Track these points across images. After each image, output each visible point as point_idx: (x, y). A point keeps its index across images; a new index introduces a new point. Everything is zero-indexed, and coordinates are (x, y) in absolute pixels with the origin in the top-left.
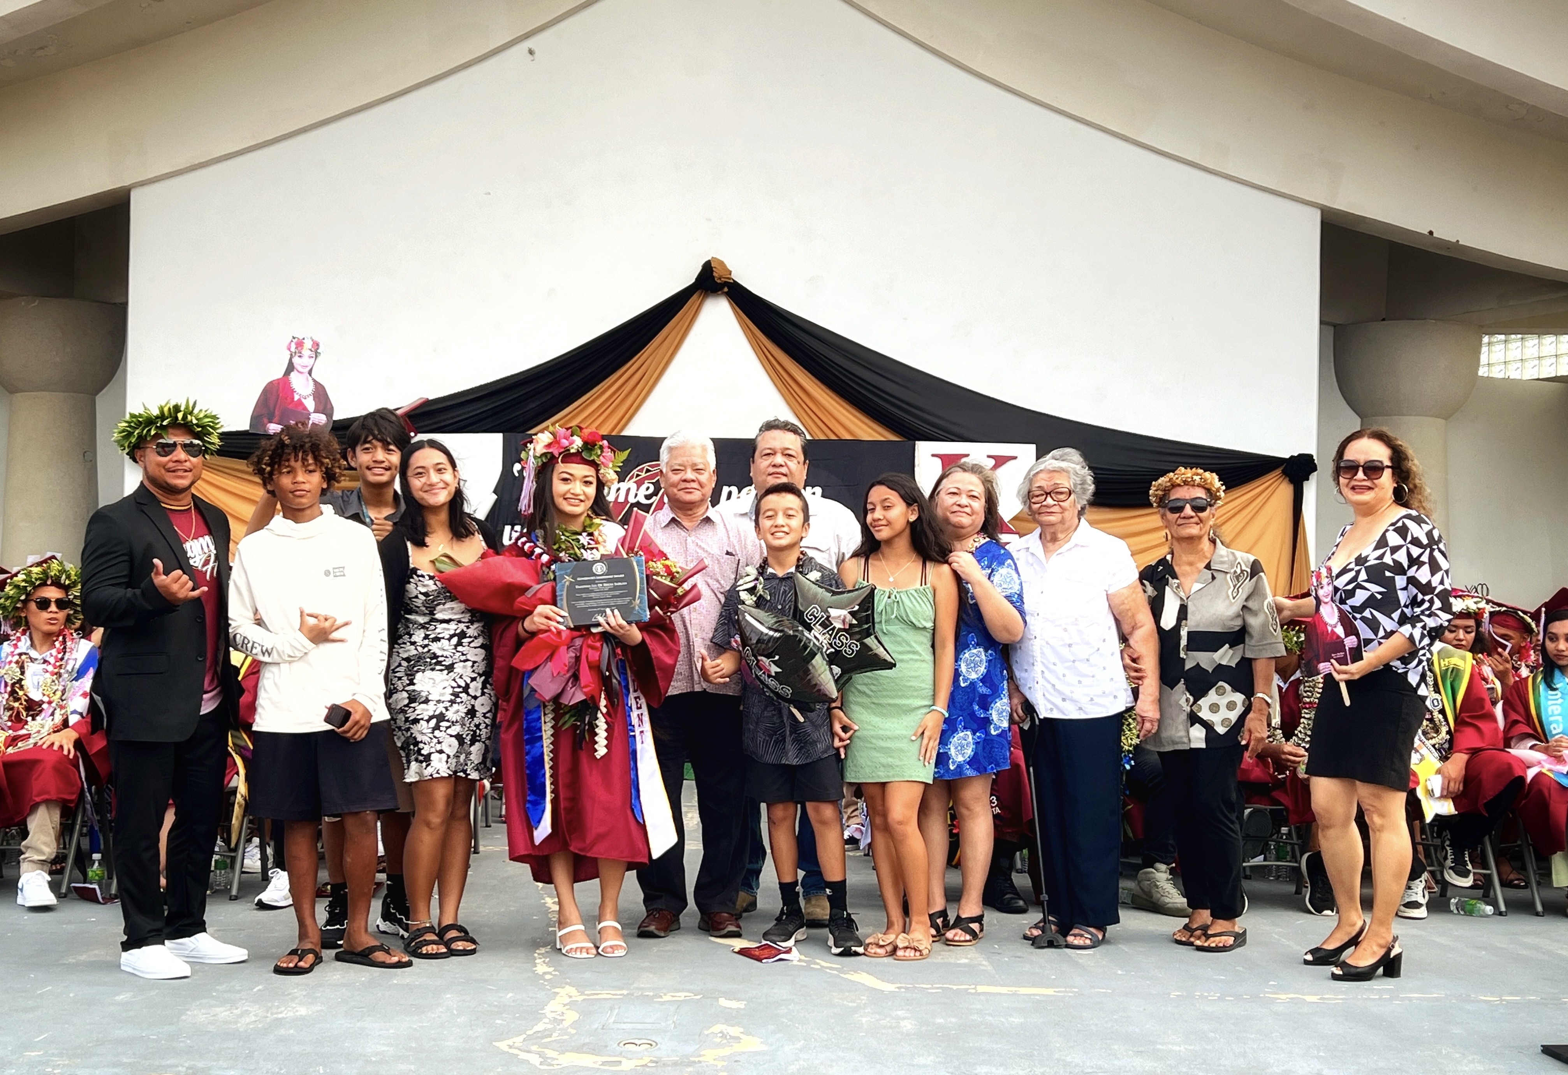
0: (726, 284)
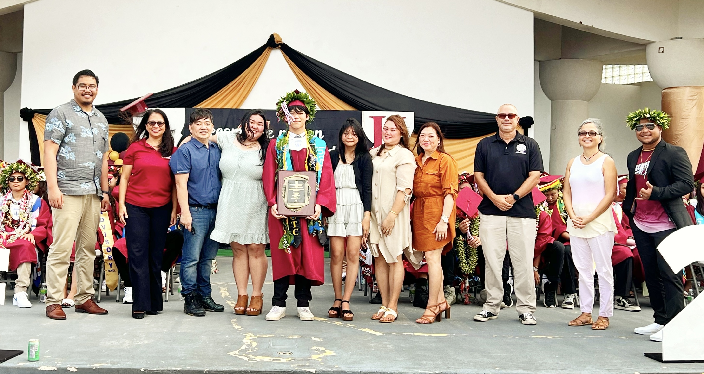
0: (280, 44)
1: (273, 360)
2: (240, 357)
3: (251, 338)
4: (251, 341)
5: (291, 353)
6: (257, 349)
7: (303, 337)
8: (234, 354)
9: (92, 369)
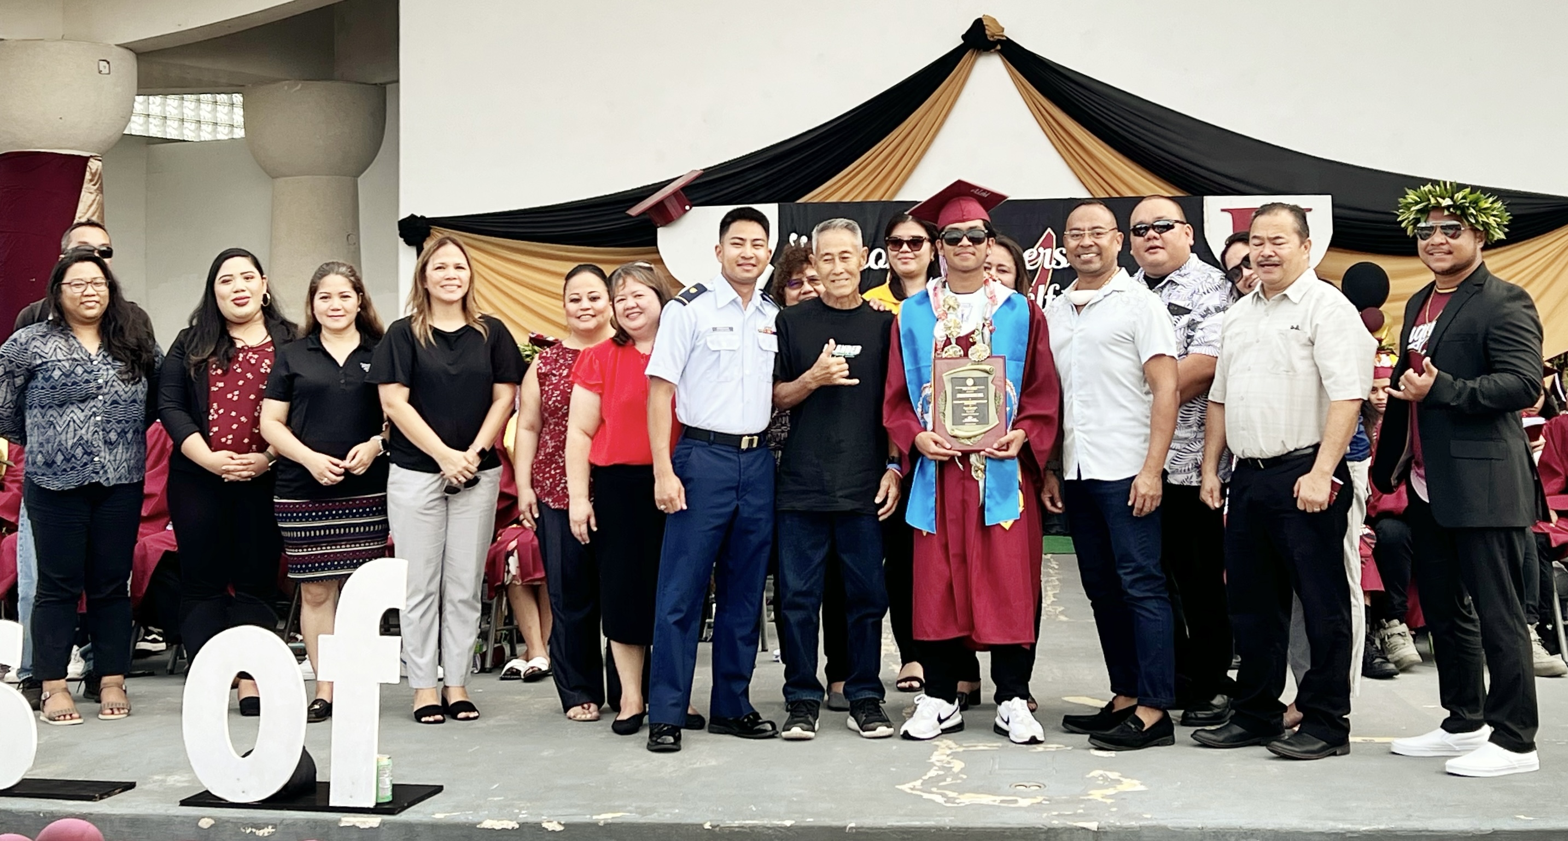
0: (999, 41)
1: (1002, 801)
2: (926, 796)
3: (949, 752)
4: (949, 759)
5: (1042, 786)
6: (965, 777)
7: (1070, 748)
8: (912, 789)
9: (595, 825)
